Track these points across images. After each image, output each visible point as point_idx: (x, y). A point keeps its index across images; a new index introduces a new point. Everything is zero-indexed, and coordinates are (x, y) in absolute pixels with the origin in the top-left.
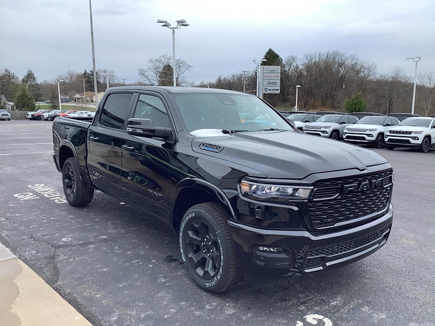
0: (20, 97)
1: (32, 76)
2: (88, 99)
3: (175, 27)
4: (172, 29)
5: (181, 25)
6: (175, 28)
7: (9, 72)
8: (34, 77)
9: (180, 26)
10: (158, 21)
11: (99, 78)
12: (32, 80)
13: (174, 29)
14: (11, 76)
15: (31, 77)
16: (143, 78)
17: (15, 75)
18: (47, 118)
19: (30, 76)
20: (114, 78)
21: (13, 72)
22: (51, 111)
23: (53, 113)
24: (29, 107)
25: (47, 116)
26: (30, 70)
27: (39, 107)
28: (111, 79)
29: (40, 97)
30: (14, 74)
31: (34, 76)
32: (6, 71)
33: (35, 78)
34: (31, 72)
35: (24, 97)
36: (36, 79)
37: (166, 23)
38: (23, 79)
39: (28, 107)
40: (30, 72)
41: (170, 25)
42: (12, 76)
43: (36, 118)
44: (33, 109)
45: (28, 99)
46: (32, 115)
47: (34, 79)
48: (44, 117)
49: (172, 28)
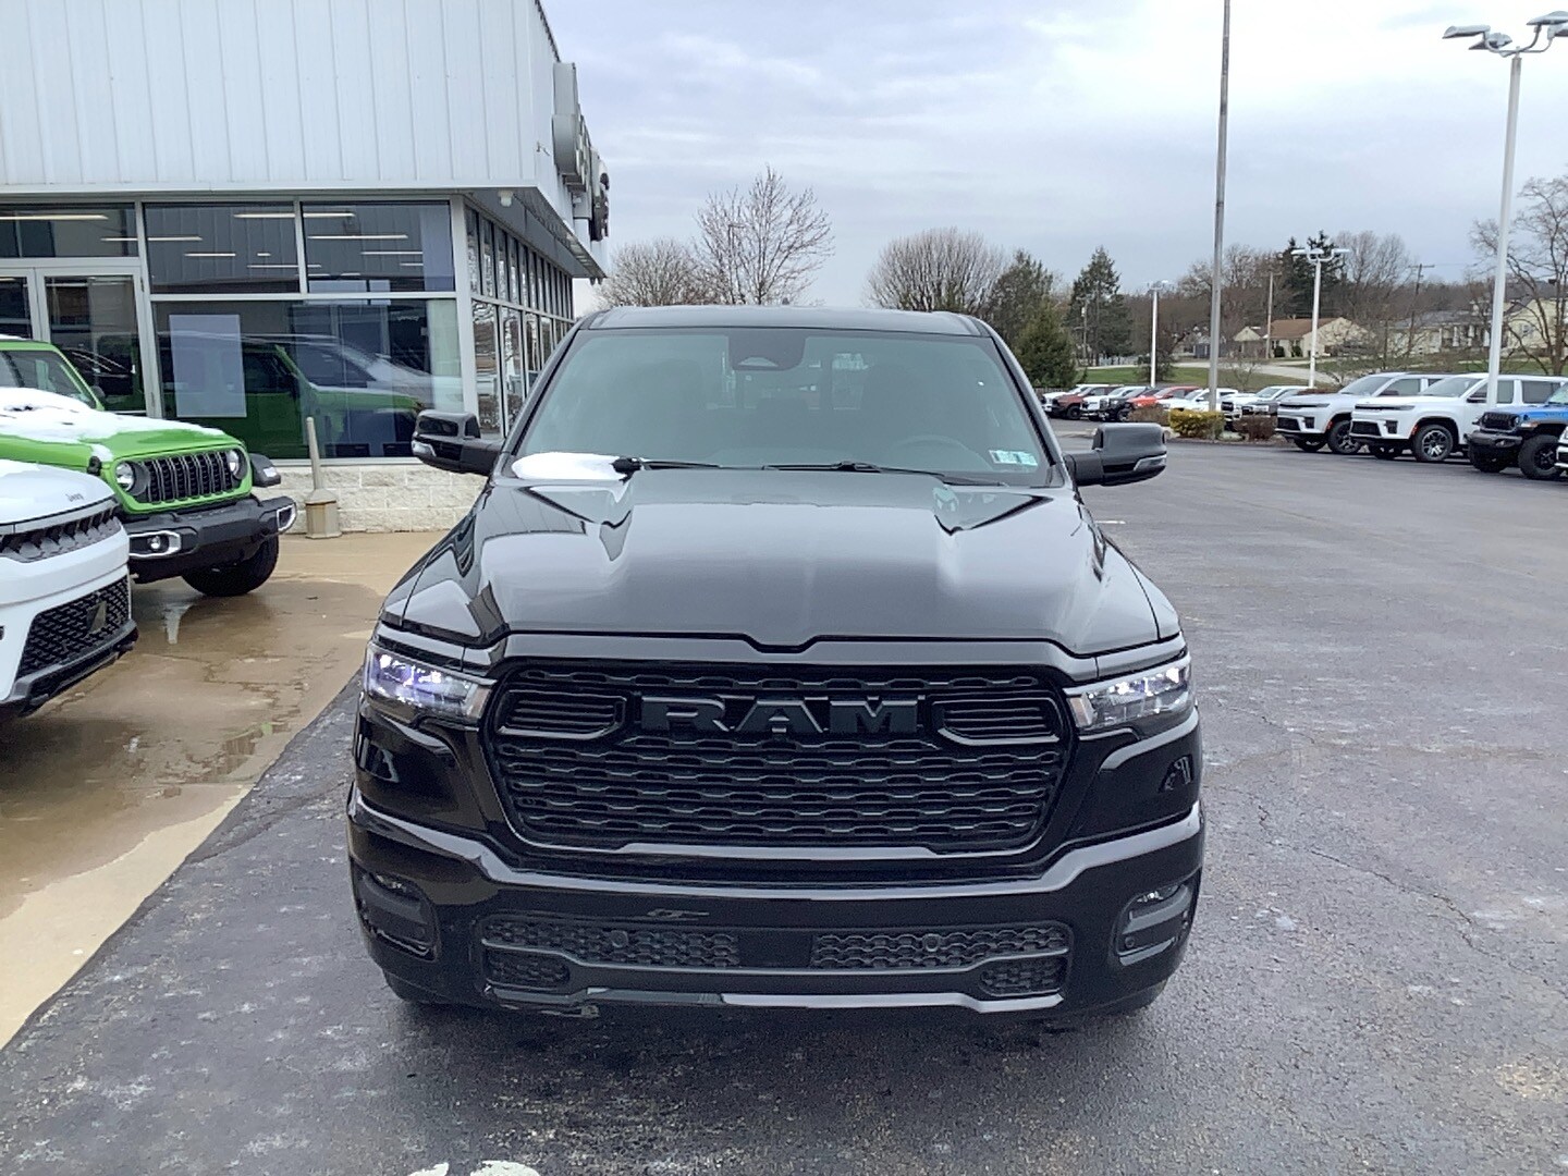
0: (1031, 341)
1: (1106, 272)
2: (1285, 344)
3: (1522, 47)
4: (1513, 56)
5: (1557, 35)
6: (1522, 51)
7: (1028, 263)
8: (1110, 275)
9: (1550, 39)
10: (1448, 31)
11: (1341, 267)
12: (1103, 284)
13: (1521, 55)
14: (1030, 273)
15: (1102, 274)
16: (1489, 259)
17: (1043, 269)
18: (1097, 411)
19: (1100, 272)
20: (1398, 262)
21: (1038, 263)
22: (1114, 388)
23: (1119, 395)
24: (1055, 374)
25: (1097, 407)
26: (1102, 249)
27: (1085, 376)
28: (1388, 266)
29: (1123, 341)
30: (1040, 266)
31: (1113, 269)
32: (1020, 257)
33: (1114, 278)
34: (1102, 256)
35: (1043, 341)
36: (1117, 278)
37: (1484, 37)
38: (1075, 283)
39: (1051, 376)
40: (1100, 257)
41: (1506, 43)
42: (1035, 275)
43: (1066, 411)
44: (1065, 383)
45: (1054, 351)
46: (1055, 402)
47: (1111, 279)
48: (1089, 408)
49: (1513, 52)
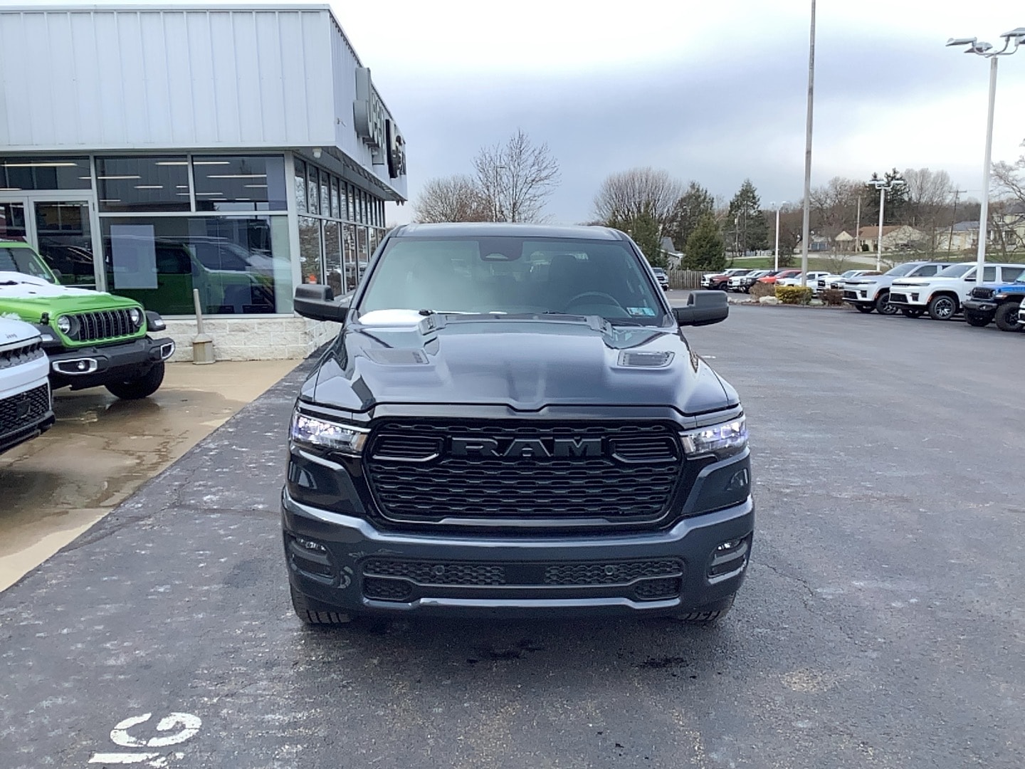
0: (697, 240)
1: (752, 195)
2: (869, 243)
3: (999, 51)
4: (992, 57)
5: (1021, 43)
6: (998, 53)
7: (698, 190)
8: (754, 198)
9: (1017, 46)
10: (949, 41)
11: (907, 192)
12: (749, 203)
13: (998, 56)
14: (699, 196)
15: (749, 197)
16: (1000, 187)
17: (708, 194)
18: (738, 286)
19: (747, 195)
21: (704, 190)
22: (749, 271)
23: (753, 276)
24: (713, 262)
25: (738, 284)
26: (748, 180)
27: (732, 263)
28: (938, 192)
29: (762, 241)
30: (706, 192)
31: (756, 193)
32: (693, 186)
33: (757, 199)
34: (749, 185)
35: (704, 241)
36: (759, 200)
37: (973, 45)
38: (731, 203)
39: (710, 263)
40: (747, 186)
41: (988, 48)
42: (703, 197)
43: (718, 286)
44: (719, 268)
45: (711, 247)
46: (711, 280)
47: (754, 200)
48: (733, 284)
49: (992, 55)
